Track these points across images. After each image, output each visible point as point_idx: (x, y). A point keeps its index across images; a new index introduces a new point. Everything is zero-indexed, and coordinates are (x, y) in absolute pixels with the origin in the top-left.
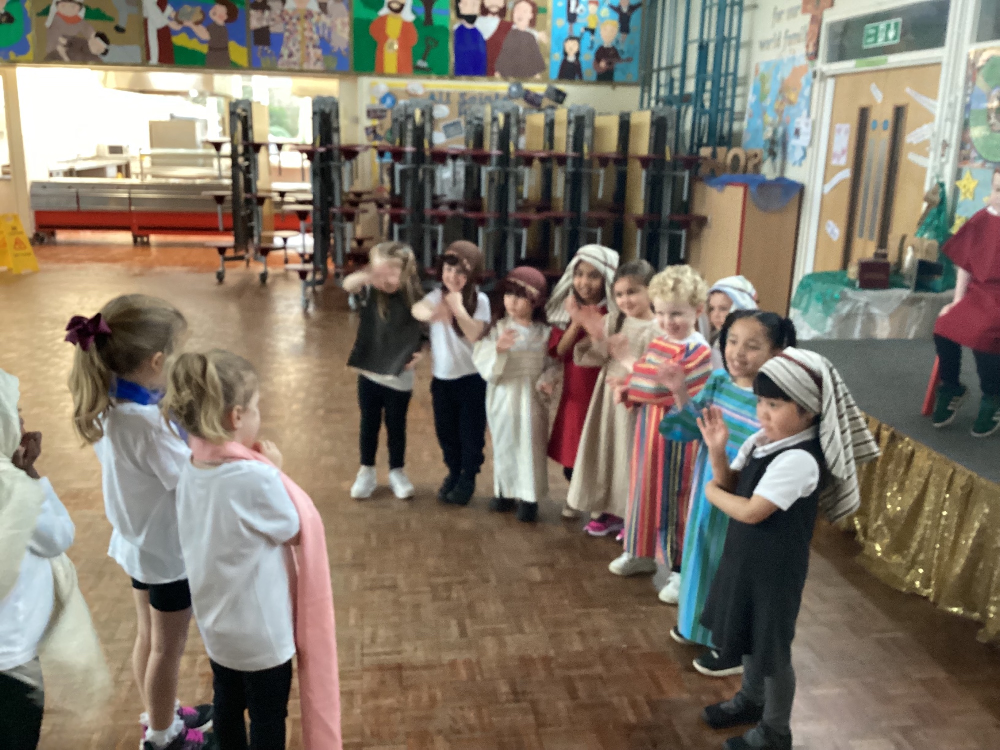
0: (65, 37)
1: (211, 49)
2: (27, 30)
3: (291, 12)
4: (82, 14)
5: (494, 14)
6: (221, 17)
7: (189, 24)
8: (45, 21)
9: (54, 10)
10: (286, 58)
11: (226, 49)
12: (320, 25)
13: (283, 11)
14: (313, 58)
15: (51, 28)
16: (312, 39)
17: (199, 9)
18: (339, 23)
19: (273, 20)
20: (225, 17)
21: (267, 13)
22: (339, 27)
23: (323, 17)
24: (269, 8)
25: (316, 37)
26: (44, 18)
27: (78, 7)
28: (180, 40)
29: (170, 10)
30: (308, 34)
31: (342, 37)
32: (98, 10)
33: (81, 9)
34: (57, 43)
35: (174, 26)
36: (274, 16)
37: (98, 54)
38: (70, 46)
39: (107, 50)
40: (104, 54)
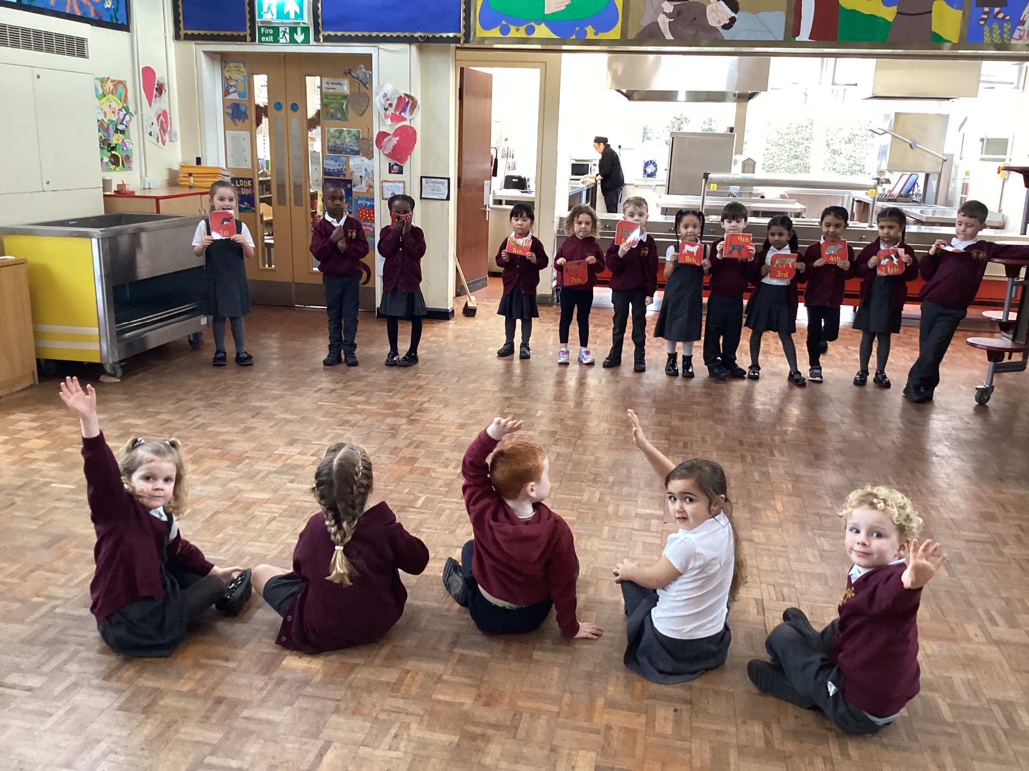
1: (900, 13)
10: (1027, 25)
11: (929, 12)
34: (659, 11)
37: (719, 26)
38: (676, 15)
39: (733, 20)
40: (727, 27)
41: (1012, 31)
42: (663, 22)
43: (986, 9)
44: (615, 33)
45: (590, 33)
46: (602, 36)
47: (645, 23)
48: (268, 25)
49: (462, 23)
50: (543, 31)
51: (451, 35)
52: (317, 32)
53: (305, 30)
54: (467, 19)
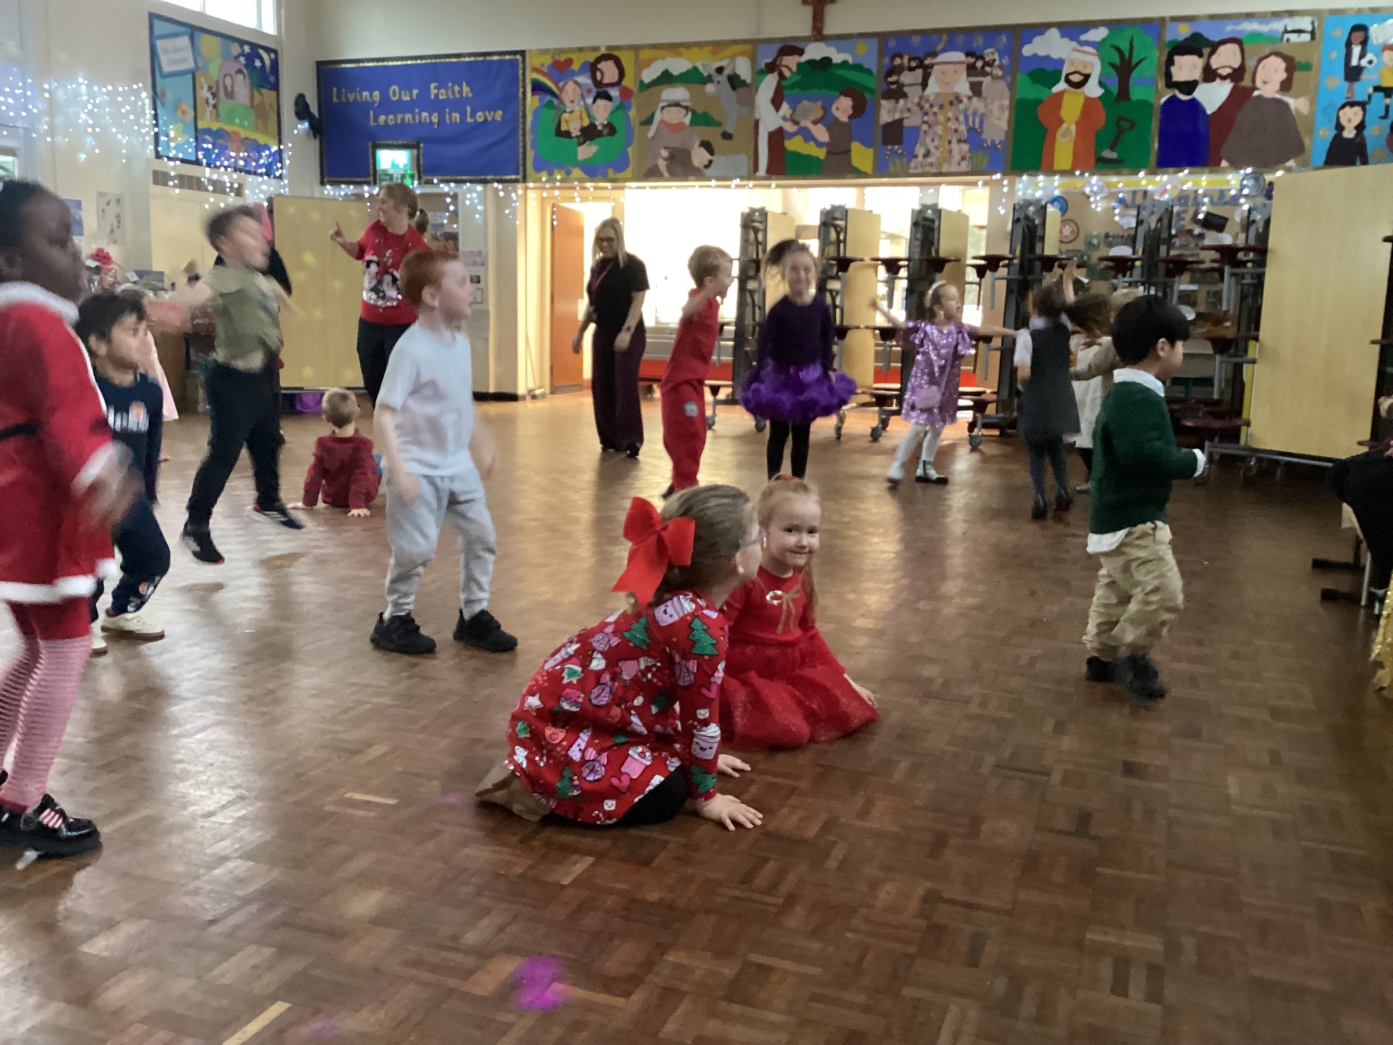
0: (666, 148)
1: (829, 153)
2: (629, 144)
3: (932, 98)
4: (687, 120)
5: (1223, 78)
6: (844, 111)
7: (806, 123)
8: (649, 130)
9: (658, 116)
10: (920, 158)
11: (849, 151)
12: (970, 112)
13: (921, 98)
14: (957, 157)
15: (653, 138)
16: (956, 131)
18: (995, 107)
19: (909, 110)
20: (851, 112)
21: (902, 102)
22: (996, 112)
23: (975, 99)
24: (905, 96)
25: (963, 128)
26: (647, 127)
27: (684, 111)
28: (794, 145)
29: (785, 107)
30: (951, 125)
31: (998, 125)
32: (705, 114)
33: (686, 114)
34: (658, 156)
35: (789, 127)
36: (910, 105)
37: (701, 166)
38: (671, 158)
39: (710, 162)
40: (707, 167)
41: (909, 163)
42: (662, 164)
43: (890, 147)
44: (628, 173)
45: (611, 172)
46: (620, 175)
47: (648, 165)
48: (385, 173)
49: (521, 168)
50: (577, 172)
51: (513, 177)
52: (420, 178)
53: (412, 177)
54: (524, 165)
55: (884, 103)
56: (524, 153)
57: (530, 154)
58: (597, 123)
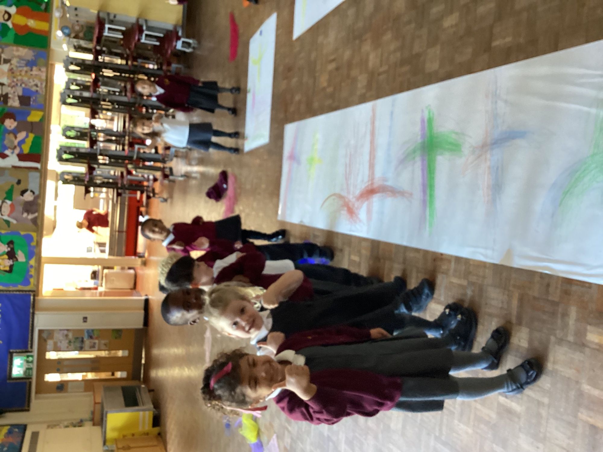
0: (23, 214)
1: (32, 132)
2: (19, 234)
3: (9, 81)
4: (9, 202)
6: (12, 123)
7: (16, 142)
8: (12, 223)
9: (6, 218)
10: (38, 89)
11: (32, 123)
12: (18, 65)
13: (9, 86)
14: (39, 73)
15: (17, 220)
16: (26, 72)
17: (7, 135)
18: (16, 54)
19: (14, 92)
20: (12, 120)
21: (10, 96)
22: (19, 53)
23: (12, 62)
24: (7, 94)
25: (25, 69)
26: (11, 224)
27: (4, 204)
29: (7, 152)
30: (23, 73)
31: (24, 52)
33: (6, 203)
34: (26, 218)
35: (17, 151)
36: (12, 92)
37: (33, 196)
38: (28, 211)
39: (31, 191)
40: (34, 193)
41: (40, 94)
42: (31, 217)
43: (31, 103)
44: (34, 234)
45: (34, 244)
46: (35, 239)
47: (31, 224)
48: (25, 372)
50: (32, 262)
51: (32, 297)
52: (29, 352)
53: (28, 357)
54: (26, 291)
55: (9, 104)
56: (19, 291)
57: (20, 287)
58: (6, 250)
